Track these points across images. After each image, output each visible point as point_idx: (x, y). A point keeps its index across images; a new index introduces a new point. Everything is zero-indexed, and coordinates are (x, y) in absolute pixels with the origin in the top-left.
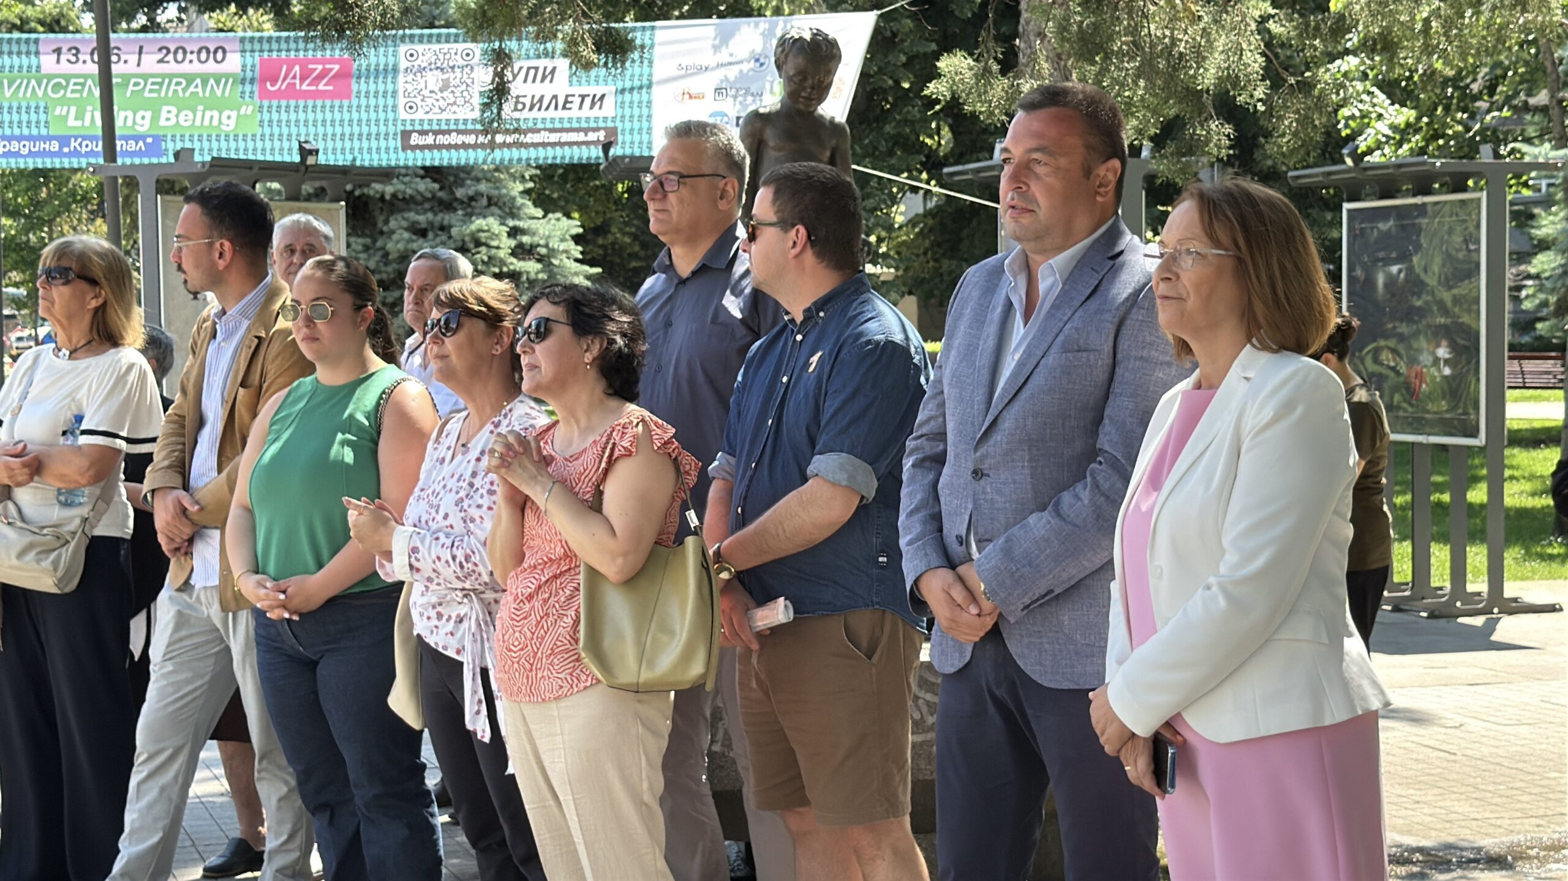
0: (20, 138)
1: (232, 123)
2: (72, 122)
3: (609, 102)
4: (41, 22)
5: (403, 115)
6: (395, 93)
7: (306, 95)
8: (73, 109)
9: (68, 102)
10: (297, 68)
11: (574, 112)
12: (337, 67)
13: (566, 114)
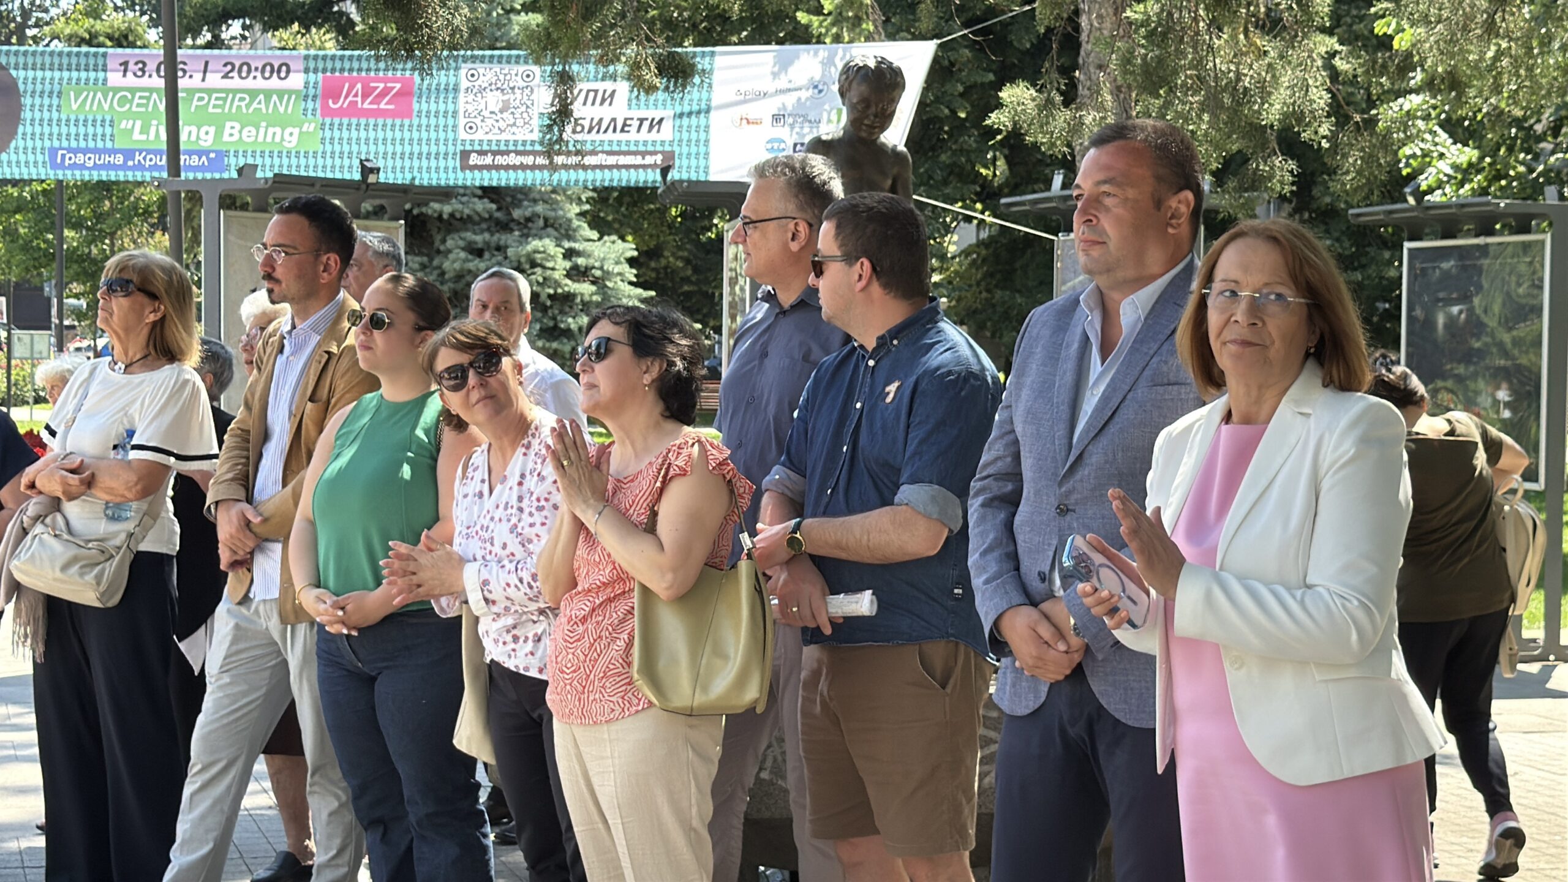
0: (85, 151)
1: (295, 139)
2: (137, 136)
3: (667, 126)
4: (110, 37)
5: (462, 135)
6: (455, 113)
7: (368, 114)
8: (138, 123)
9: (135, 116)
10: (359, 86)
11: (632, 135)
12: (398, 86)
13: (624, 137)
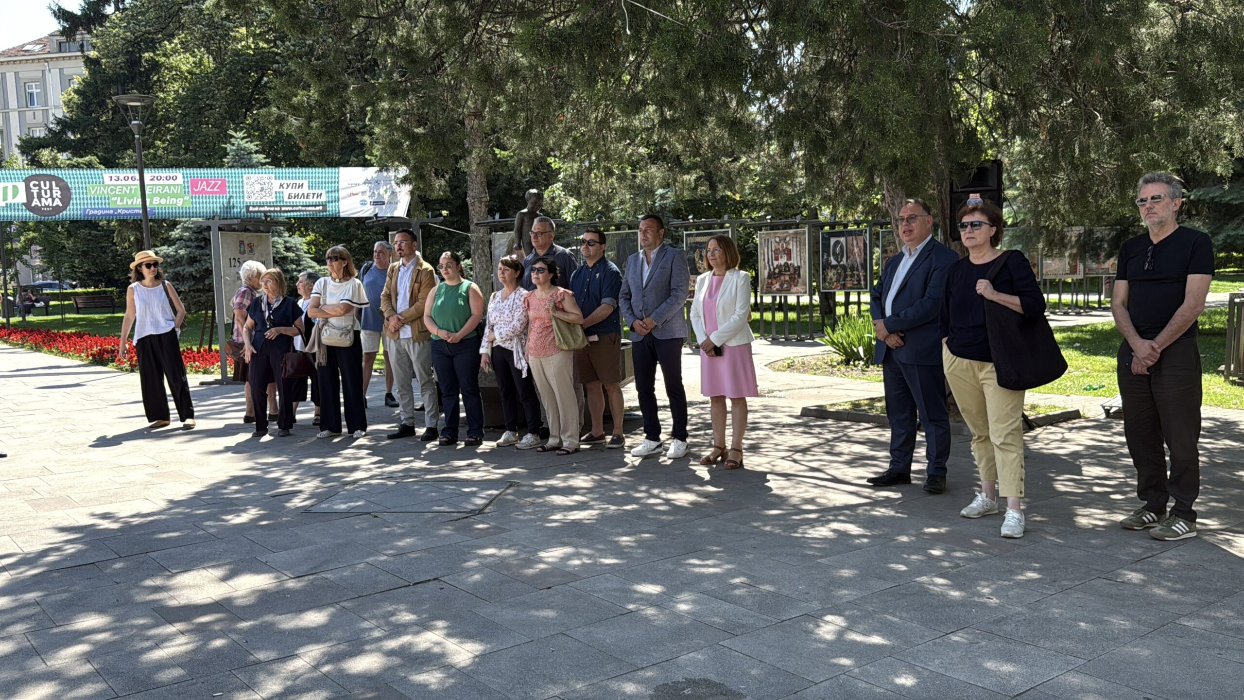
0: (97, 209)
1: (181, 202)
2: (119, 203)
3: (323, 196)
4: (85, 164)
6: (243, 192)
9: (118, 196)
11: (311, 200)
